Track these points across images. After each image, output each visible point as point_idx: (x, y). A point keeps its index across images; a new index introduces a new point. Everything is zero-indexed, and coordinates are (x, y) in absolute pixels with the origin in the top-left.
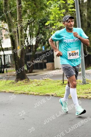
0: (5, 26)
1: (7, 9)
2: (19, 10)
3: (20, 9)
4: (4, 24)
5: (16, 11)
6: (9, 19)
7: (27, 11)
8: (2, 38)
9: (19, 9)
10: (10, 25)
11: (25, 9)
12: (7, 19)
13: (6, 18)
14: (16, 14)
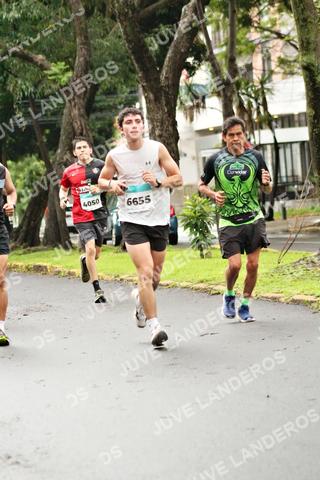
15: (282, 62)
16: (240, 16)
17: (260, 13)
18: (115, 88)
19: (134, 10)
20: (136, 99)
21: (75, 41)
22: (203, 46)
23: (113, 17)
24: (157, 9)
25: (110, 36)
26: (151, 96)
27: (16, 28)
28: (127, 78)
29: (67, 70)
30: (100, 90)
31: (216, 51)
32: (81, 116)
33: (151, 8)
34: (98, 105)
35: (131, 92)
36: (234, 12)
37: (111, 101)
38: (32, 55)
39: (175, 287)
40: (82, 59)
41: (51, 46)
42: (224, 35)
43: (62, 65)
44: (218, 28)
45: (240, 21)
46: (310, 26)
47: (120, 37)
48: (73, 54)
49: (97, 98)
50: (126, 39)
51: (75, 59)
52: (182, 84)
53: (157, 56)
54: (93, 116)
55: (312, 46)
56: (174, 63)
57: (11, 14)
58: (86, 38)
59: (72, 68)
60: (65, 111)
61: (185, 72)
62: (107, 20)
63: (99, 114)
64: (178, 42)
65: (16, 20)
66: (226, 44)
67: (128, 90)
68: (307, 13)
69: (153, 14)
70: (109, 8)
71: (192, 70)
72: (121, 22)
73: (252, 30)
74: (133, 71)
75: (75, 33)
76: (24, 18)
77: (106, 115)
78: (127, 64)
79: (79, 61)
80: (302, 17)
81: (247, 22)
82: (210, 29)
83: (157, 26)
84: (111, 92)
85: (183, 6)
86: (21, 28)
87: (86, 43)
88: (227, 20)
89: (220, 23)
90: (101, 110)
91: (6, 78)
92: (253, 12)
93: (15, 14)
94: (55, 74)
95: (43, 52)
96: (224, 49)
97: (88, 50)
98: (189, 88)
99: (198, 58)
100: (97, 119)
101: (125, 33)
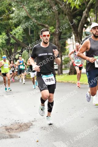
18: (66, 33)
19: (71, 13)
20: (71, 36)
21: (56, 21)
22: (89, 22)
23: (65, 15)
24: (76, 12)
25: (65, 20)
26: (76, 35)
27: (40, 18)
28: (69, 30)
29: (54, 29)
30: (62, 34)
32: (58, 40)
33: (75, 12)
34: (62, 37)
35: (70, 34)
37: (65, 36)
38: (45, 25)
39: (83, 84)
40: (58, 26)
41: (50, 22)
43: (52, 27)
47: (67, 20)
48: (55, 24)
49: (62, 36)
50: (69, 20)
51: (56, 26)
52: (83, 32)
53: (77, 24)
54: (60, 40)
56: (81, 26)
57: (39, 15)
58: (59, 20)
59: (55, 28)
60: (54, 39)
61: (84, 29)
62: (64, 16)
63: (62, 40)
64: (82, 21)
65: (40, 16)
67: (69, 33)
69: (76, 14)
70: (64, 13)
71: (86, 28)
72: (68, 16)
74: (71, 28)
75: (56, 19)
76: (42, 15)
77: (64, 40)
79: (57, 26)
82: (90, 17)
83: (77, 17)
84: (65, 34)
85: (83, 11)
86: (42, 18)
87: (59, 21)
88: (95, 15)
89: (93, 16)
90: (62, 39)
91: (38, 31)
93: (40, 15)
94: (51, 30)
95: (48, 24)
97: (59, 23)
98: (85, 33)
99: (87, 25)
100: (62, 41)
101: (69, 19)
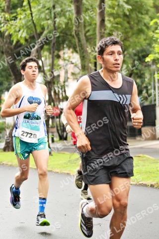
0: (74, 58)
1: (80, 29)
2: (101, 33)
3: (103, 30)
4: (71, 55)
5: (95, 34)
6: (81, 46)
7: (114, 33)
8: (68, 78)
9: (101, 30)
10: (83, 57)
11: (111, 31)
12: (79, 46)
13: (77, 44)
14: (95, 38)
15: (73, 74)
16: (55, 54)
17: (64, 53)
31: (46, 68)
36: (54, 52)
42: (48, 62)
44: (46, 59)
45: (56, 56)
46: (85, 60)
55: (86, 68)
66: (50, 66)
68: (85, 54)
73: (60, 60)
78: (8, 72)
80: (82, 55)
81: (59, 57)
92: (61, 53)
96: (49, 68)
